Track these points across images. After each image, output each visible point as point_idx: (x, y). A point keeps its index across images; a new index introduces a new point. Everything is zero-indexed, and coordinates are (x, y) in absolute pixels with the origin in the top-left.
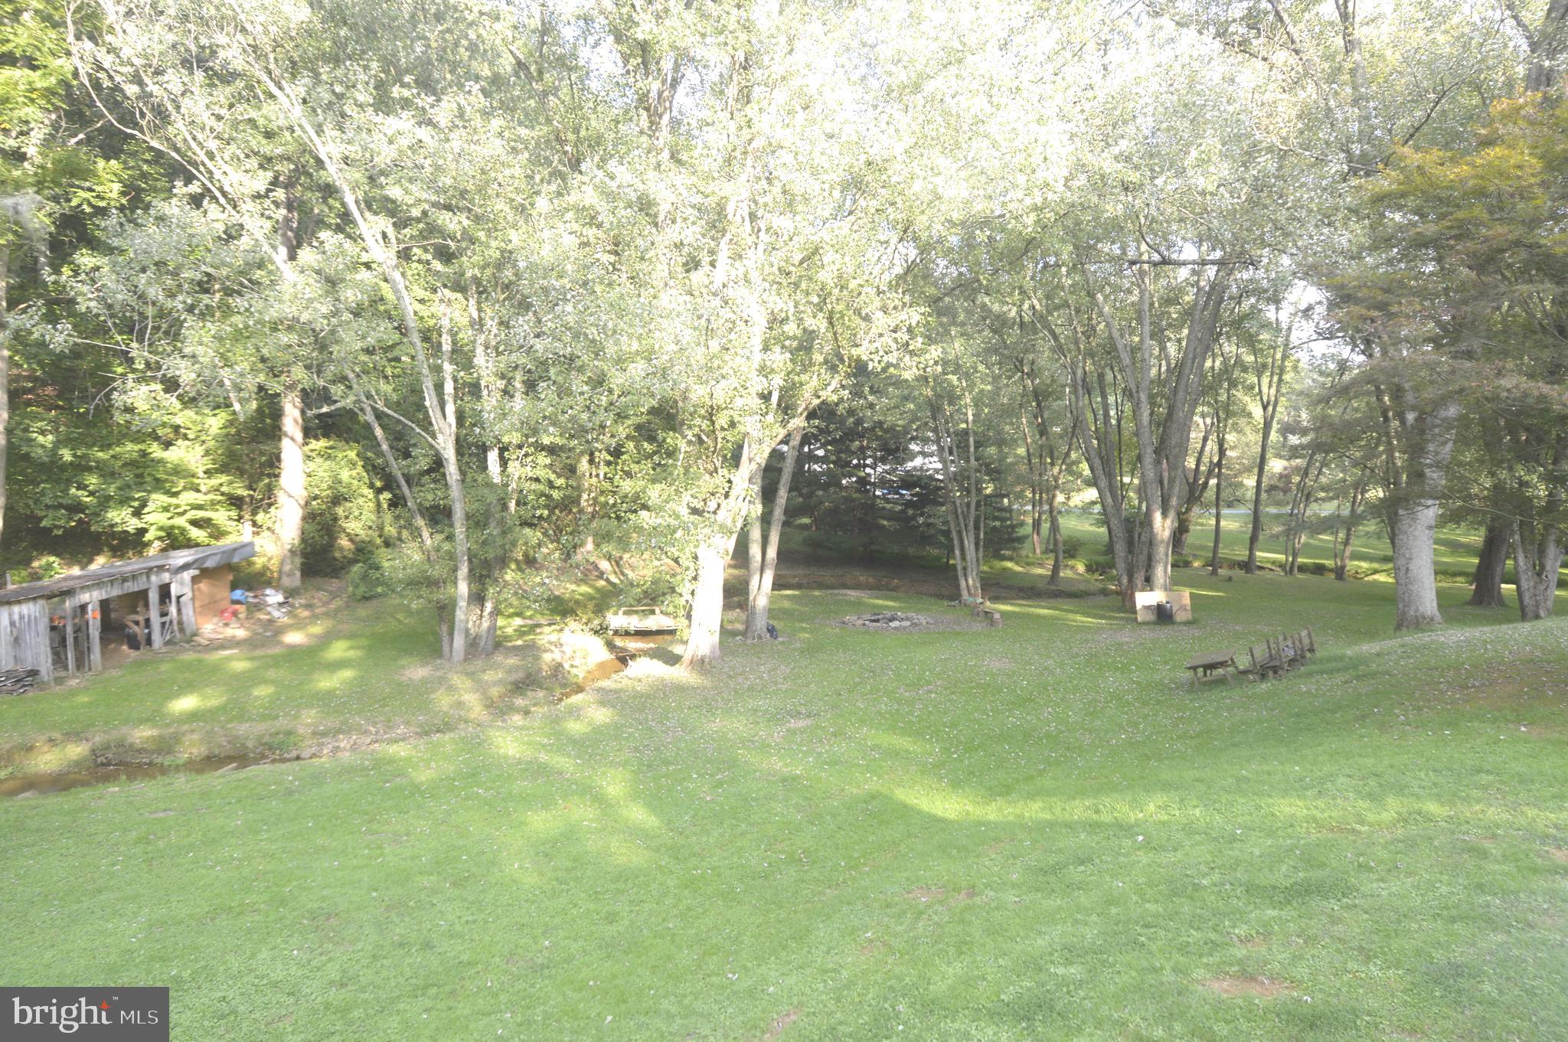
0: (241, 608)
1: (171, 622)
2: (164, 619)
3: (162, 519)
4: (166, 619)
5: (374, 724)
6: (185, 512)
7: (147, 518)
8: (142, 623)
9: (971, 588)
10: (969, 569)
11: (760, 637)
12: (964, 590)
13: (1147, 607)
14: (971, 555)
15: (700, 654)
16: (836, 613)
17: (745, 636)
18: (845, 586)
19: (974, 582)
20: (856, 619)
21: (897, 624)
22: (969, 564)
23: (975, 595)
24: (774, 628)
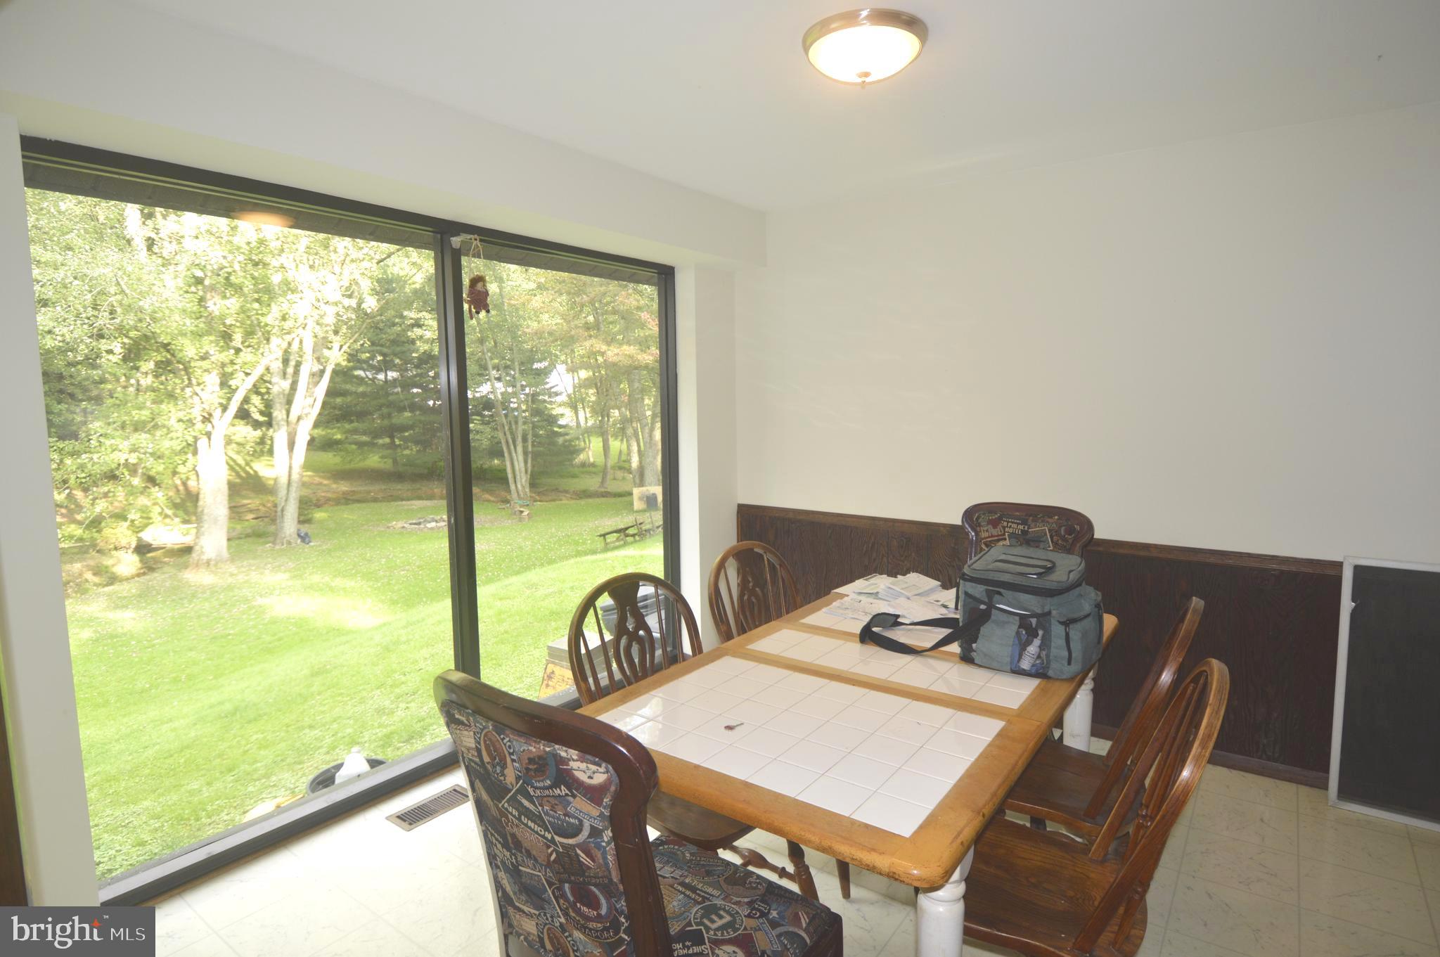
9: (521, 493)
10: (518, 477)
11: (289, 543)
12: (514, 495)
13: (641, 499)
14: (520, 464)
15: (205, 557)
16: (389, 521)
17: (274, 543)
18: (420, 498)
19: (523, 487)
20: (400, 524)
21: (433, 524)
22: (517, 473)
23: (523, 499)
24: (306, 534)
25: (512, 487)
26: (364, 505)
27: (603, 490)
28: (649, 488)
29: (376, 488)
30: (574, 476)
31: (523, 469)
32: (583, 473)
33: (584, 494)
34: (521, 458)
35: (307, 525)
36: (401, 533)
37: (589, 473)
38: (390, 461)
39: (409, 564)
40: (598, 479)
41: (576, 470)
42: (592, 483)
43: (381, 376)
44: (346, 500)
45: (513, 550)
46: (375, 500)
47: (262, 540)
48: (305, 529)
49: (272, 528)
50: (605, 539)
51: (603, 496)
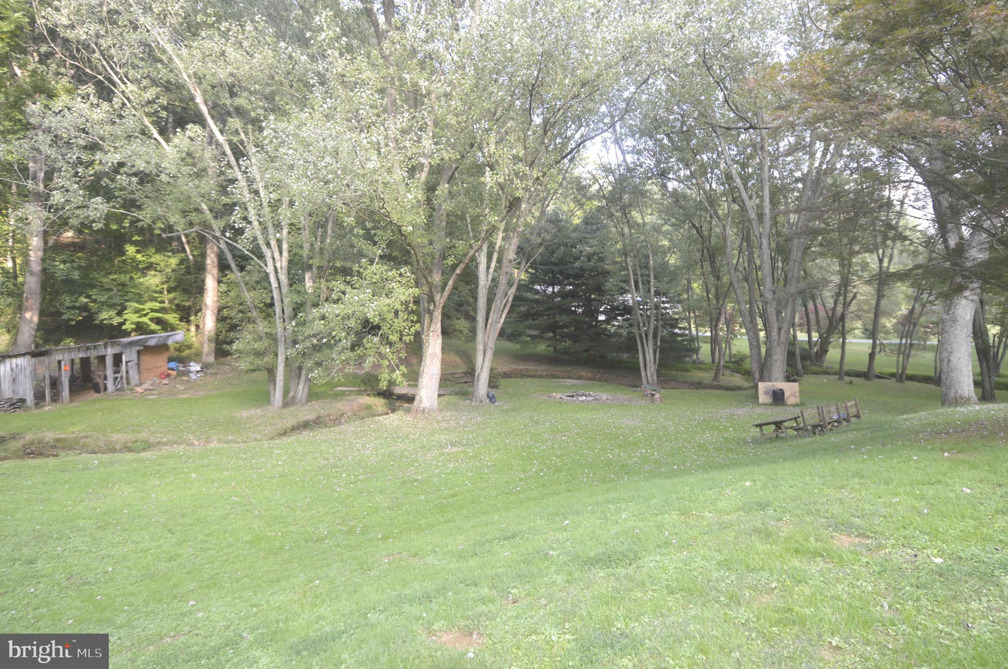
0: (174, 373)
1: (122, 377)
2: (116, 375)
3: (135, 318)
4: (119, 375)
5: (199, 439)
6: (147, 314)
7: (126, 317)
8: (103, 377)
9: (650, 379)
10: (648, 366)
11: (481, 401)
12: (644, 381)
13: (766, 393)
14: (650, 356)
15: (422, 406)
16: (551, 392)
17: (471, 400)
18: (571, 378)
19: (652, 375)
20: (559, 395)
21: (584, 398)
22: (648, 363)
23: (652, 385)
24: (493, 396)
25: (643, 374)
26: (534, 379)
27: (715, 383)
28: (775, 383)
29: (542, 368)
30: (687, 370)
31: (652, 360)
32: (694, 368)
33: (699, 385)
34: (651, 351)
35: (495, 390)
36: (560, 403)
37: (700, 369)
38: (552, 349)
39: (569, 431)
40: (712, 374)
41: (689, 366)
42: (706, 376)
43: (550, 289)
44: (522, 375)
45: (658, 429)
46: (541, 377)
47: (464, 398)
48: (493, 392)
49: (470, 389)
50: (762, 430)
51: (716, 388)
